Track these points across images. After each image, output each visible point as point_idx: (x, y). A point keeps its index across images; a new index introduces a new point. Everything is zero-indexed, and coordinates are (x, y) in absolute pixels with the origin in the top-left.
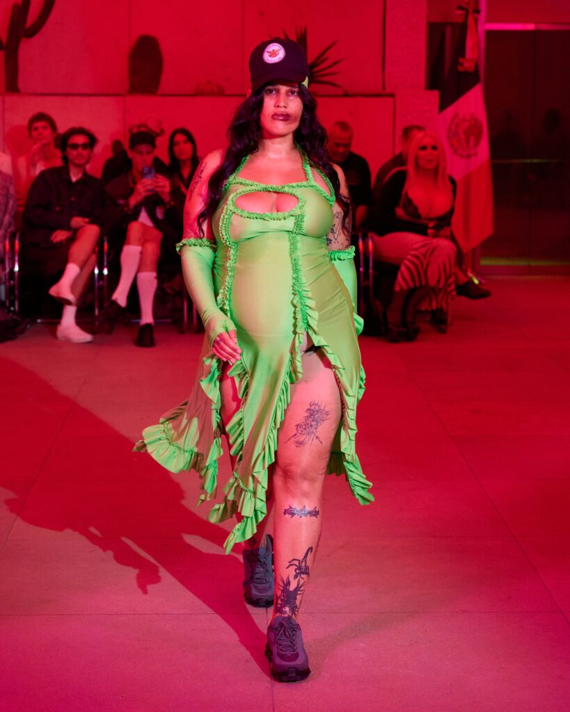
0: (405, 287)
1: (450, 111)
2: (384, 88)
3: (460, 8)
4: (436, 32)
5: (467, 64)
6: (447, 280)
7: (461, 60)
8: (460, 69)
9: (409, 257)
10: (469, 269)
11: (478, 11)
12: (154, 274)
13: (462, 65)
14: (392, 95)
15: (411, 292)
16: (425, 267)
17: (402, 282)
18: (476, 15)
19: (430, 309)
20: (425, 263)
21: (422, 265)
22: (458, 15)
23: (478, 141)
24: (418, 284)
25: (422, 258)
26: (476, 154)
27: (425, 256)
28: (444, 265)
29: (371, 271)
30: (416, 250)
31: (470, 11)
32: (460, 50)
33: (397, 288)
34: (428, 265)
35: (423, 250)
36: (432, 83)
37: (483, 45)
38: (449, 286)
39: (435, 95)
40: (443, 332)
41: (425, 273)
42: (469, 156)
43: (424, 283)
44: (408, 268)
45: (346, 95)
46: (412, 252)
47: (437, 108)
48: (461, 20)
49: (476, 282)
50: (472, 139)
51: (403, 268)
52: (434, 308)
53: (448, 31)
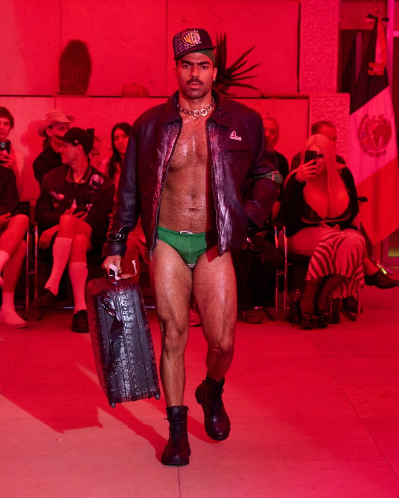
0: (316, 277)
1: (360, 113)
2: (298, 91)
3: (370, 16)
4: (347, 38)
5: (376, 69)
6: (354, 270)
7: (371, 65)
8: (370, 73)
9: (318, 248)
10: (378, 261)
11: (387, 20)
12: (85, 264)
13: (372, 69)
14: (307, 98)
15: (322, 282)
16: (333, 257)
17: (313, 272)
18: (385, 23)
19: (340, 297)
20: (333, 253)
21: (330, 255)
22: (368, 23)
23: (386, 141)
24: (327, 274)
25: (330, 248)
26: (385, 153)
27: (332, 246)
28: (352, 255)
29: (286, 261)
30: (324, 241)
31: (380, 19)
32: (370, 55)
33: (309, 278)
34: (335, 255)
35: (331, 241)
36: (344, 87)
37: (391, 51)
38: (357, 274)
39: (346, 98)
40: (354, 319)
41: (334, 262)
42: (378, 155)
43: (332, 273)
44: (316, 258)
45: (263, 97)
46: (321, 244)
47: (348, 109)
48: (371, 28)
49: (385, 272)
50: (381, 139)
51: (313, 259)
52: (345, 297)
53: (359, 38)
